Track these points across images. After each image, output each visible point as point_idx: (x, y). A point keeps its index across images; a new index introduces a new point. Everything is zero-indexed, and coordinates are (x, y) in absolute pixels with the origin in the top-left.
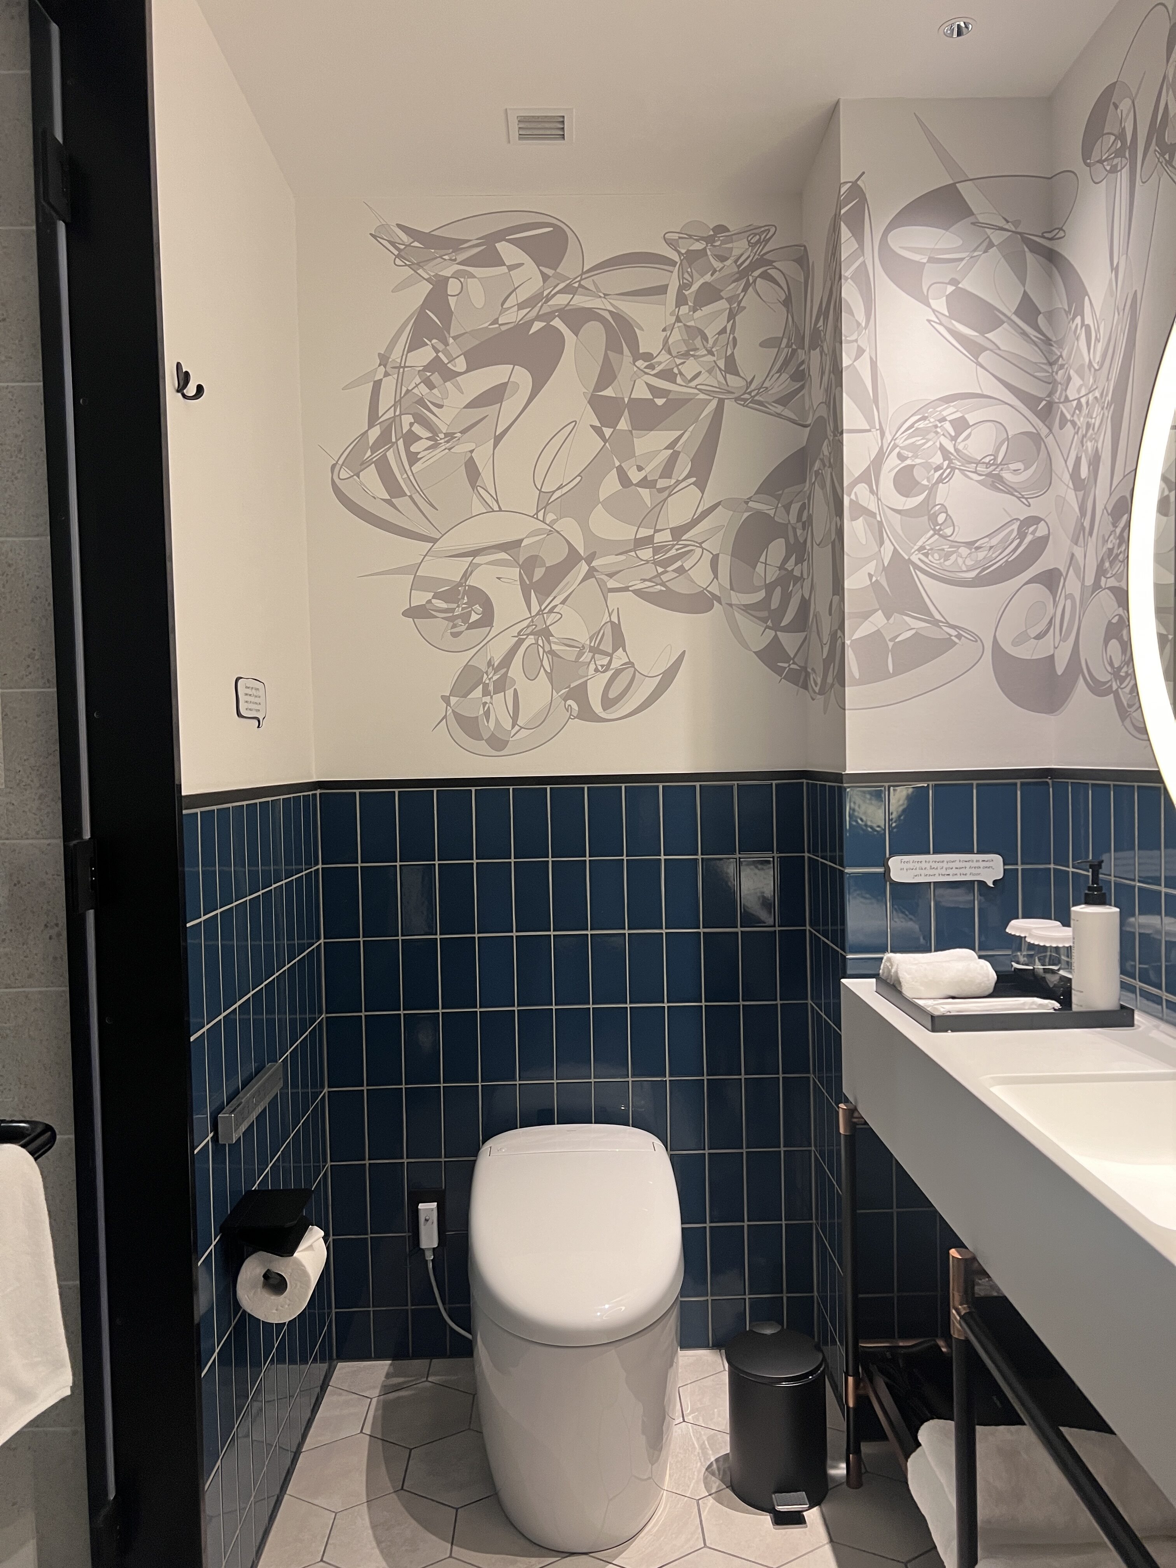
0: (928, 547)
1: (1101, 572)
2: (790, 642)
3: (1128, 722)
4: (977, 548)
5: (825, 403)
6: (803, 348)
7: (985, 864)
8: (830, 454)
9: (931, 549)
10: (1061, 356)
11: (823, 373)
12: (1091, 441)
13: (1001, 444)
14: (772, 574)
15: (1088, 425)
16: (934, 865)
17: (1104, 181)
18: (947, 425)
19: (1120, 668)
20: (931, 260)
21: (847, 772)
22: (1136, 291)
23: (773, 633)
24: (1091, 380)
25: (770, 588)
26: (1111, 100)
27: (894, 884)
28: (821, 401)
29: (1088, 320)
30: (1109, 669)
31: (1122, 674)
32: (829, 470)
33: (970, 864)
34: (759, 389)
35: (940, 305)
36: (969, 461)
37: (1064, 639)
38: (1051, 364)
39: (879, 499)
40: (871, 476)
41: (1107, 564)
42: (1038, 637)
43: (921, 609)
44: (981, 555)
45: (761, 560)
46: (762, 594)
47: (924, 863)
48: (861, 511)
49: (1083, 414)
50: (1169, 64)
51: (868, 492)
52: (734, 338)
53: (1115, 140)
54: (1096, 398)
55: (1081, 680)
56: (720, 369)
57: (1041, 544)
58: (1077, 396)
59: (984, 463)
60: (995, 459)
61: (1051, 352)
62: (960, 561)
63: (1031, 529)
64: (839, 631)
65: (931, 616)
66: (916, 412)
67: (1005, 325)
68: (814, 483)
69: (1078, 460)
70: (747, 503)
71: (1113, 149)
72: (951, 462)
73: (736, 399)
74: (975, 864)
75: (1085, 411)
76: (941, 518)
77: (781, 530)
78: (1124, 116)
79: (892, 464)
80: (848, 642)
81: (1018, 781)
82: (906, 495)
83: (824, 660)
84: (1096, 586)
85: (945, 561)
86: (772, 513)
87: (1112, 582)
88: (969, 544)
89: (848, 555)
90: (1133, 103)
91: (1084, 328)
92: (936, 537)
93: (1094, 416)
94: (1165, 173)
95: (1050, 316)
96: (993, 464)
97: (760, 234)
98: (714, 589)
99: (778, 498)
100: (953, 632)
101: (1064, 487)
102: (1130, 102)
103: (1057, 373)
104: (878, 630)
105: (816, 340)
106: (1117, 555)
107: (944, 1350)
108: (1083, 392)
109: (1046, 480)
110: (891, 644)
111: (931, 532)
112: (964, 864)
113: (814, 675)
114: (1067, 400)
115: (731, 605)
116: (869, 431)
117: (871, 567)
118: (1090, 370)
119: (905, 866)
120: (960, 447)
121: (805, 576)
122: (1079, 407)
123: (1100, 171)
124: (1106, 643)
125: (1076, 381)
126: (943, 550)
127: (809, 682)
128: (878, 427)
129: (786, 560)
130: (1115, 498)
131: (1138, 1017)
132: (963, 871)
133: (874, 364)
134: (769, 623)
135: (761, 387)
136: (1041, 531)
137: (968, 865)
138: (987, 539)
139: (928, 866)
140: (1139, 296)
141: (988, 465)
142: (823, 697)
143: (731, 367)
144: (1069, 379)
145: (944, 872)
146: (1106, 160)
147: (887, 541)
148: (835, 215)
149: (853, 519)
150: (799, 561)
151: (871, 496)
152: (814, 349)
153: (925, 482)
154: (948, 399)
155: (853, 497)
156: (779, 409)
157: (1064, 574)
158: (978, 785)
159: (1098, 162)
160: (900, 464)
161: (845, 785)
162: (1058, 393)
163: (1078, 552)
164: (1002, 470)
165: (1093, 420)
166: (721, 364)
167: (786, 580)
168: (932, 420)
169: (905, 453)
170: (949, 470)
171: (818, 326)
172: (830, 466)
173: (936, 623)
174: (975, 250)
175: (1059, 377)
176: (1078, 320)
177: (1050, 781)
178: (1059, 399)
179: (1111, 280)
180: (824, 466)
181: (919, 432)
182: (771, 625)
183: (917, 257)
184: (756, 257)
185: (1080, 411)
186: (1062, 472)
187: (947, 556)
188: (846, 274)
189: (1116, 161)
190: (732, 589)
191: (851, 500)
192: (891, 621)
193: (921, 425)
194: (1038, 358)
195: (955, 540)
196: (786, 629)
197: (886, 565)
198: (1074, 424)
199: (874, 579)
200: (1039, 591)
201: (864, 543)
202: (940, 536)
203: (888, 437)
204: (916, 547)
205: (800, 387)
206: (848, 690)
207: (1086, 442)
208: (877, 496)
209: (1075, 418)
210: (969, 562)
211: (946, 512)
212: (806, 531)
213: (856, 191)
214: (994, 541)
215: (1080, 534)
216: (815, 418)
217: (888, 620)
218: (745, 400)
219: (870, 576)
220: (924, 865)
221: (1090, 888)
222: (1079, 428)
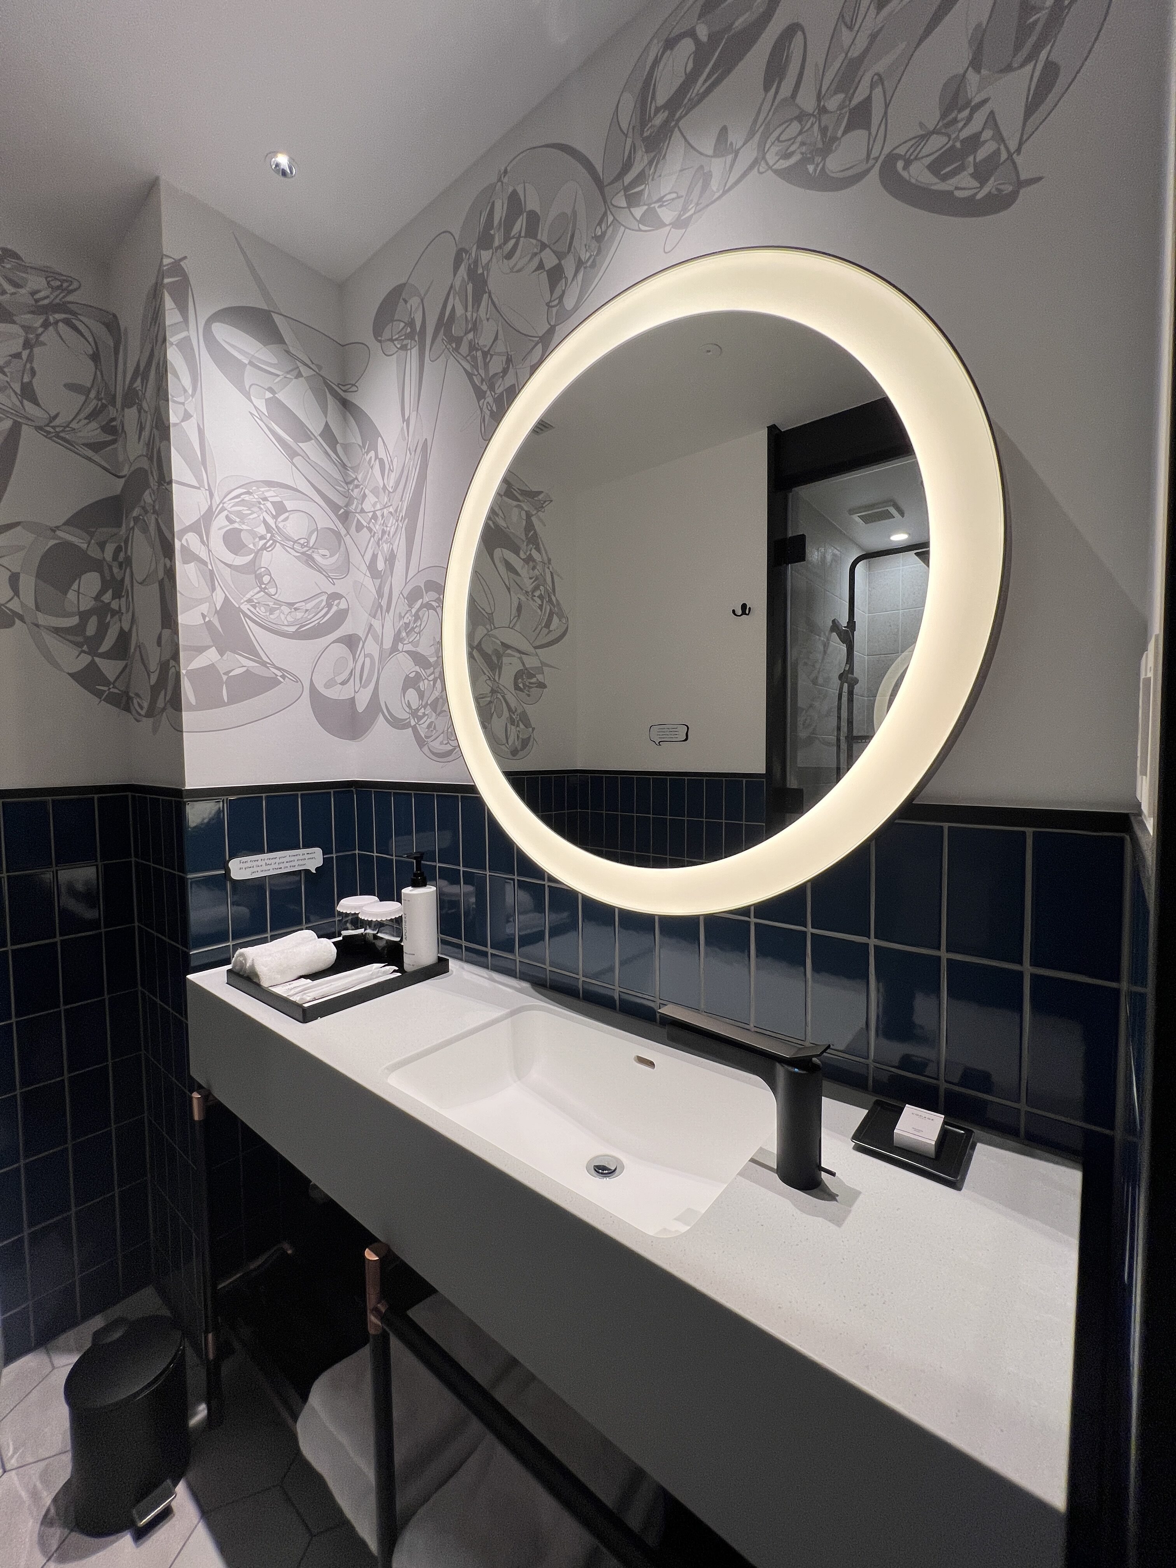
0: (255, 601)
1: (397, 639)
2: (110, 668)
3: (425, 749)
4: (296, 609)
5: (146, 456)
6: (114, 406)
7: (310, 856)
8: (154, 502)
9: (259, 603)
10: (356, 478)
11: (142, 429)
12: (387, 544)
13: (311, 533)
14: (87, 604)
15: (384, 532)
16: (268, 862)
17: (395, 355)
18: (269, 505)
19: (418, 710)
20: (251, 363)
21: (186, 788)
22: (426, 439)
23: (89, 658)
24: (386, 499)
25: (84, 616)
26: (401, 295)
27: (235, 883)
28: (140, 453)
29: (382, 454)
30: (407, 710)
31: (420, 714)
32: (153, 517)
33: (298, 857)
34: (65, 427)
35: (262, 405)
36: (288, 539)
37: (365, 687)
38: (347, 483)
39: (209, 551)
40: (201, 527)
41: (404, 634)
42: (343, 683)
43: (251, 651)
44: (299, 615)
45: (72, 588)
46: (75, 621)
47: (260, 861)
48: (190, 557)
49: (379, 523)
50: (456, 278)
51: (199, 543)
52: (32, 369)
53: (405, 326)
54: (391, 513)
55: (381, 718)
56: (16, 393)
57: (341, 616)
58: (373, 509)
59: (299, 543)
60: (308, 542)
61: (347, 475)
62: (283, 617)
63: (336, 602)
64: (171, 661)
65: (261, 658)
66: (243, 485)
67: (313, 441)
68: (133, 528)
69: (374, 557)
70: (54, 531)
71: (403, 332)
72: (272, 535)
73: (39, 428)
74: (301, 857)
75: (380, 521)
76: (266, 579)
77: (97, 565)
78: (413, 309)
79: (219, 525)
80: (183, 672)
81: (332, 791)
82: (235, 553)
83: (152, 687)
84: (394, 649)
85: (270, 614)
86: (84, 546)
87: (409, 647)
88: (290, 605)
89: (180, 593)
90: (422, 301)
91: (378, 460)
92: (262, 593)
93: (389, 525)
94: (451, 357)
95: (346, 447)
96: (306, 546)
97: (63, 281)
98: (15, 605)
99: (92, 535)
100: (279, 673)
101: (361, 574)
102: (419, 301)
103: (352, 491)
104: (213, 664)
105: (132, 398)
106: (413, 629)
107: (289, 1252)
108: (378, 507)
109: (345, 567)
110: (225, 678)
111: (258, 589)
112: (292, 859)
113: (138, 700)
114: (362, 511)
115: (37, 626)
116: (199, 488)
117: (204, 608)
118: (385, 492)
119: (242, 865)
120: (281, 525)
121: (124, 610)
122: (375, 517)
123: (391, 348)
124: (404, 690)
125: (371, 499)
126: (268, 605)
127: (131, 705)
128: (207, 488)
129: (102, 592)
130: (410, 587)
131: (453, 964)
132: (292, 864)
133: (201, 432)
134: (85, 648)
135: (68, 426)
136: (343, 605)
137: (296, 858)
138: (303, 604)
139: (263, 863)
140: (429, 444)
141: (302, 546)
142: (152, 719)
143: (28, 393)
144: (365, 496)
145: (277, 866)
146: (396, 339)
147: (218, 589)
148: (157, 283)
149: (185, 562)
150: (117, 595)
151: (203, 546)
152: (130, 407)
153: (251, 546)
154: (270, 484)
155: (184, 542)
156: (89, 453)
157: (363, 639)
158: (301, 794)
159: (388, 340)
160: (227, 526)
161: (185, 800)
162: (355, 505)
163: (377, 624)
164: (313, 552)
165: (388, 529)
166: (17, 387)
167: (102, 611)
168: (256, 497)
169: (233, 517)
170: (271, 542)
171: (135, 386)
172: (155, 512)
173: (264, 664)
174: (288, 373)
175: (355, 493)
176: (372, 454)
177: (354, 790)
178: (356, 509)
179: (402, 428)
180: (146, 512)
181: (243, 503)
182: (87, 650)
183: (240, 357)
184: (57, 301)
185: (376, 521)
186: (361, 565)
187: (272, 611)
188: (172, 340)
189: (405, 342)
190: (38, 608)
191: (182, 545)
192: (225, 657)
193: (247, 497)
194: (337, 475)
195: (278, 599)
196: (106, 656)
197: (218, 609)
198: (370, 530)
199: (207, 619)
200: (341, 650)
201: (197, 586)
202: (266, 593)
203: (217, 499)
204: (245, 599)
205: (111, 440)
206: (184, 714)
207: (382, 544)
208: (208, 547)
209: (371, 525)
210: (290, 619)
211: (270, 575)
212: (123, 571)
213: (177, 268)
214: (309, 606)
215: (377, 610)
216: (132, 469)
217: (222, 657)
218: (49, 432)
219: (204, 616)
220: (259, 863)
221: (415, 875)
222: (375, 533)
